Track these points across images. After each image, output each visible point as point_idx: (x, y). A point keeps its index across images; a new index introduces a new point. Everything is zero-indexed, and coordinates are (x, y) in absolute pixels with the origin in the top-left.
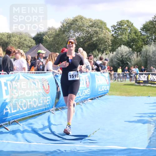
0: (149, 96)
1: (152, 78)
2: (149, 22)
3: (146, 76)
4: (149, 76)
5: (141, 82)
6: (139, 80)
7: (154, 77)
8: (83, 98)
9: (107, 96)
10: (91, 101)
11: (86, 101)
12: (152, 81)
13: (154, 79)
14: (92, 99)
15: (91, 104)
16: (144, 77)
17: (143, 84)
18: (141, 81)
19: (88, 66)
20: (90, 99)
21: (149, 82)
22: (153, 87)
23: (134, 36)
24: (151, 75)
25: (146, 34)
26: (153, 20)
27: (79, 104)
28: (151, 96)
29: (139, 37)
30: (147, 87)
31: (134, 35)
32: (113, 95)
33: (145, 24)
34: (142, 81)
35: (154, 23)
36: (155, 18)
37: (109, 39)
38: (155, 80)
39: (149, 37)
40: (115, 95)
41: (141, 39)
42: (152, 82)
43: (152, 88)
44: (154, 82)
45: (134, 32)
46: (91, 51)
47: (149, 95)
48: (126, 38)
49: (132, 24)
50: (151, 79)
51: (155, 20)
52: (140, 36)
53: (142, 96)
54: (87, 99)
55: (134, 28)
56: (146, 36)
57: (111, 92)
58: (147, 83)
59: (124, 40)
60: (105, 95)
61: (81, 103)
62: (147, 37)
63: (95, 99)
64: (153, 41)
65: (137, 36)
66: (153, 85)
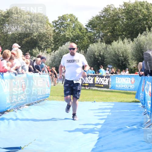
0: (95, 102)
1: (99, 81)
2: (96, 17)
3: (92, 79)
4: (95, 78)
5: (86, 85)
6: (85, 83)
7: (101, 79)
8: (18, 104)
9: (47, 101)
10: (27, 107)
11: (22, 107)
12: (98, 84)
13: (101, 81)
14: (29, 105)
15: (27, 110)
16: (90, 79)
17: (89, 87)
18: (86, 83)
19: (24, 66)
20: (27, 105)
21: (96, 85)
22: (100, 91)
23: (79, 33)
24: (98, 77)
25: (93, 31)
26: (101, 15)
27: (14, 111)
28: (97, 101)
29: (84, 34)
30: (93, 91)
31: (79, 31)
32: (54, 100)
33: (92, 20)
34: (88, 83)
35: (102, 18)
36: (102, 13)
37: (51, 36)
38: (101, 83)
39: (96, 34)
40: (56, 100)
41: (86, 37)
42: (99, 86)
43: (98, 92)
44: (100, 86)
45: (79, 27)
46: (29, 48)
47: (95, 100)
48: (70, 34)
49: (77, 19)
50: (97, 82)
51: (102, 15)
52: (86, 33)
53: (86, 101)
54: (23, 104)
55: (79, 23)
56: (93, 33)
57: (52, 96)
58: (93, 87)
59: (67, 36)
60: (44, 100)
61: (16, 109)
62: (94, 35)
63: (32, 104)
64: (100, 38)
65: (83, 33)
66: (99, 89)
